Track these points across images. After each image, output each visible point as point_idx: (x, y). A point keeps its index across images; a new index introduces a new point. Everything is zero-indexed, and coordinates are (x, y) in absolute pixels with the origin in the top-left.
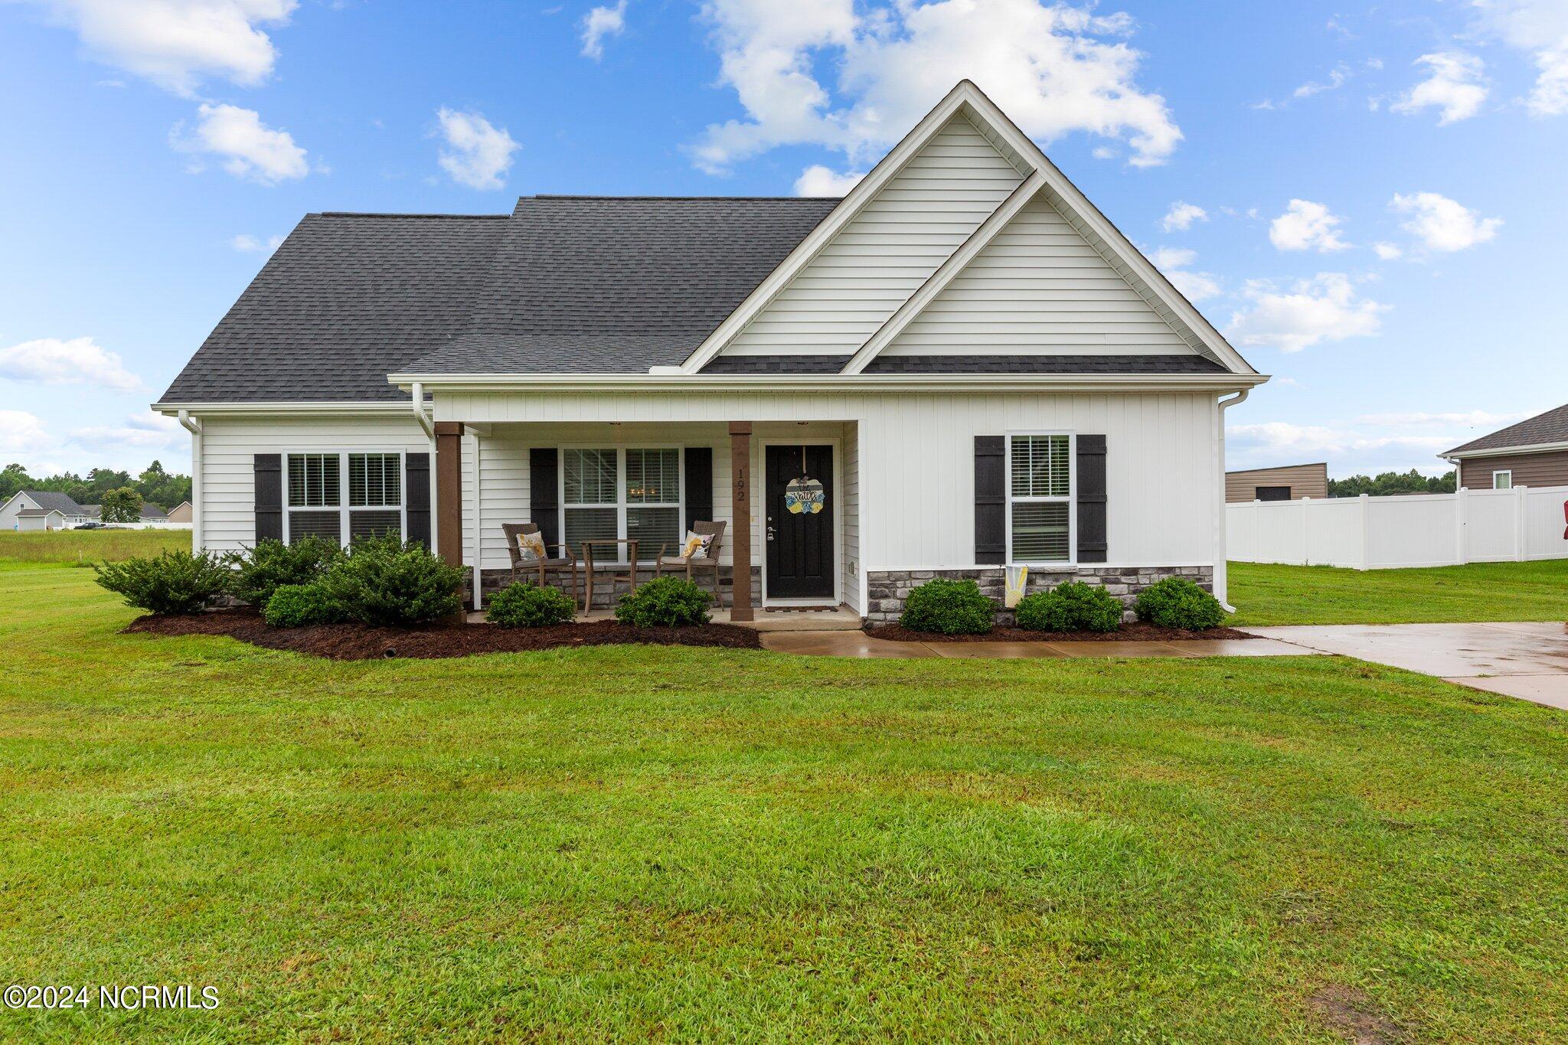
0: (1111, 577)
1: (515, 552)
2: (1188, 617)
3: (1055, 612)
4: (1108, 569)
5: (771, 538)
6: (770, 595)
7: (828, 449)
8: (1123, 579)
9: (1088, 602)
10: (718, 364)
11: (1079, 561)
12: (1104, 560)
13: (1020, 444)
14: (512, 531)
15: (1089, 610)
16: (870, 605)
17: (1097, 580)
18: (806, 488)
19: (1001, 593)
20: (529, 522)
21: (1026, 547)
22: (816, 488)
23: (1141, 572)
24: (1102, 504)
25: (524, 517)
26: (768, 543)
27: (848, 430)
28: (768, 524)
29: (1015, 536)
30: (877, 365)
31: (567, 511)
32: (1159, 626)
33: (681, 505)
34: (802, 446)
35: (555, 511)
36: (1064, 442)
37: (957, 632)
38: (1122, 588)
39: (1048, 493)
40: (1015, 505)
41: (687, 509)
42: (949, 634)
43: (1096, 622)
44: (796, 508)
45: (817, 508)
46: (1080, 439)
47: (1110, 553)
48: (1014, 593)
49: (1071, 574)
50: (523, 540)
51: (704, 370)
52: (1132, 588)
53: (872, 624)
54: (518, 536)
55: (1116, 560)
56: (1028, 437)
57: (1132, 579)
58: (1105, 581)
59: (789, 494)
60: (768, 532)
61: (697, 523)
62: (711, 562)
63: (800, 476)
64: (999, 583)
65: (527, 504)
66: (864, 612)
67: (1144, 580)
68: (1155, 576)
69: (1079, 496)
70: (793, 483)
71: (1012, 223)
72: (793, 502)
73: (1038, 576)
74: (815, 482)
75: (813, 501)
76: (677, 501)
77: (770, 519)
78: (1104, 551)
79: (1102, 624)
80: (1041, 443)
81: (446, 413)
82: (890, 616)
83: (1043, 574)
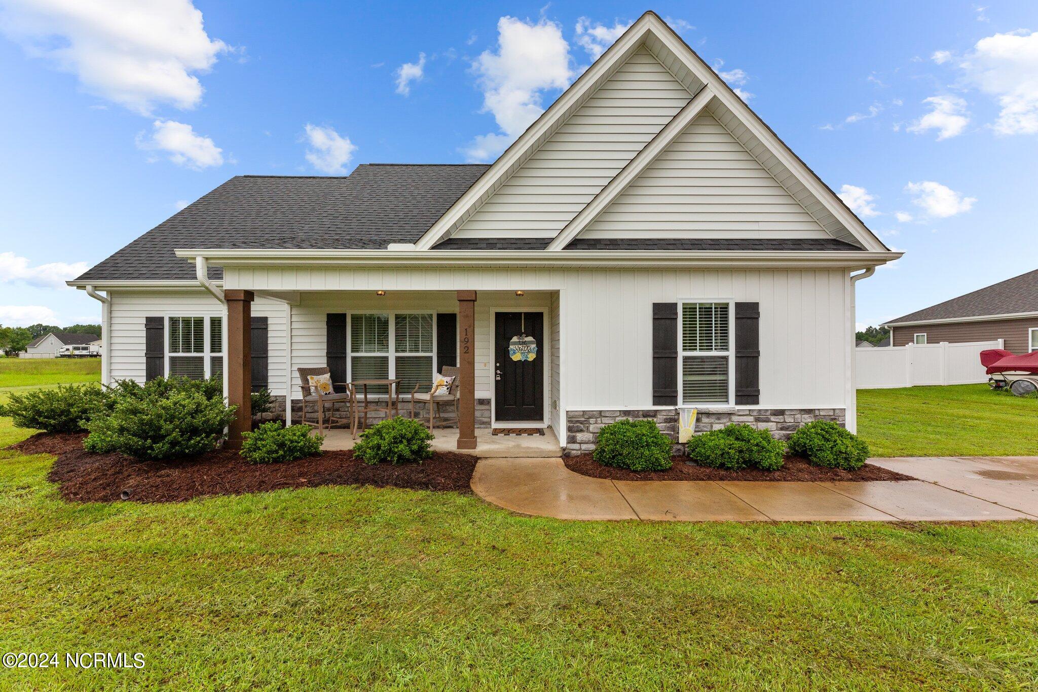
0: (761, 417)
1: (306, 390)
2: (846, 459)
3: (728, 453)
4: (760, 410)
5: (499, 378)
6: (497, 419)
7: (540, 315)
8: (773, 418)
9: (757, 445)
10: (446, 243)
11: (736, 404)
12: (757, 403)
13: (690, 309)
14: (305, 373)
15: (759, 452)
16: (568, 437)
17: (751, 419)
18: (524, 343)
19: (675, 430)
20: (325, 366)
21: (694, 392)
22: (531, 342)
23: (787, 413)
24: (755, 357)
25: (322, 363)
26: (497, 382)
27: (553, 297)
28: (497, 368)
29: (684, 382)
30: (574, 244)
31: (353, 358)
32: (817, 465)
33: (434, 355)
34: (521, 313)
35: (344, 358)
36: (724, 308)
37: (643, 470)
38: (771, 426)
39: (712, 349)
40: (686, 359)
41: (438, 357)
42: (635, 471)
43: (766, 464)
44: (516, 357)
45: (531, 357)
46: (738, 306)
47: (762, 398)
48: (686, 431)
49: (730, 414)
50: (313, 381)
51: (435, 247)
52: (779, 426)
53: (569, 453)
54: (309, 377)
55: (766, 403)
56: (696, 304)
57: (780, 418)
58: (758, 420)
59: (511, 347)
60: (496, 374)
61: (444, 367)
62: (451, 398)
63: (519, 334)
64: (673, 420)
65: (324, 353)
66: (563, 443)
67: (789, 420)
68: (798, 416)
69: (737, 352)
70: (515, 339)
71: (684, 132)
72: (514, 353)
73: (703, 415)
74: (530, 339)
75: (529, 352)
76: (432, 351)
77: (498, 365)
78: (757, 396)
79: (771, 465)
80: (706, 310)
81: (234, 282)
82: (584, 447)
83: (708, 414)
